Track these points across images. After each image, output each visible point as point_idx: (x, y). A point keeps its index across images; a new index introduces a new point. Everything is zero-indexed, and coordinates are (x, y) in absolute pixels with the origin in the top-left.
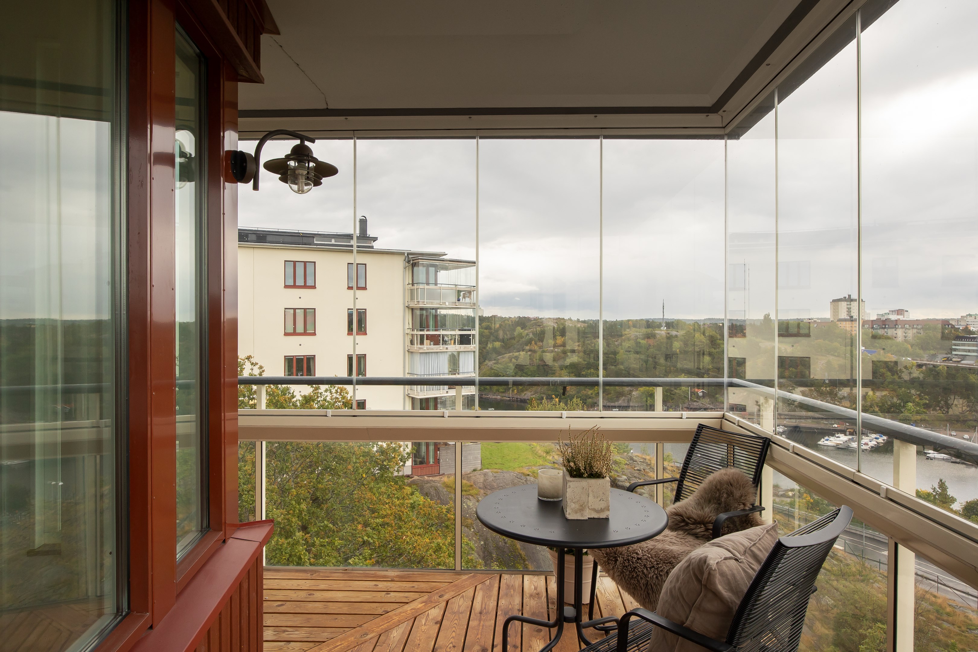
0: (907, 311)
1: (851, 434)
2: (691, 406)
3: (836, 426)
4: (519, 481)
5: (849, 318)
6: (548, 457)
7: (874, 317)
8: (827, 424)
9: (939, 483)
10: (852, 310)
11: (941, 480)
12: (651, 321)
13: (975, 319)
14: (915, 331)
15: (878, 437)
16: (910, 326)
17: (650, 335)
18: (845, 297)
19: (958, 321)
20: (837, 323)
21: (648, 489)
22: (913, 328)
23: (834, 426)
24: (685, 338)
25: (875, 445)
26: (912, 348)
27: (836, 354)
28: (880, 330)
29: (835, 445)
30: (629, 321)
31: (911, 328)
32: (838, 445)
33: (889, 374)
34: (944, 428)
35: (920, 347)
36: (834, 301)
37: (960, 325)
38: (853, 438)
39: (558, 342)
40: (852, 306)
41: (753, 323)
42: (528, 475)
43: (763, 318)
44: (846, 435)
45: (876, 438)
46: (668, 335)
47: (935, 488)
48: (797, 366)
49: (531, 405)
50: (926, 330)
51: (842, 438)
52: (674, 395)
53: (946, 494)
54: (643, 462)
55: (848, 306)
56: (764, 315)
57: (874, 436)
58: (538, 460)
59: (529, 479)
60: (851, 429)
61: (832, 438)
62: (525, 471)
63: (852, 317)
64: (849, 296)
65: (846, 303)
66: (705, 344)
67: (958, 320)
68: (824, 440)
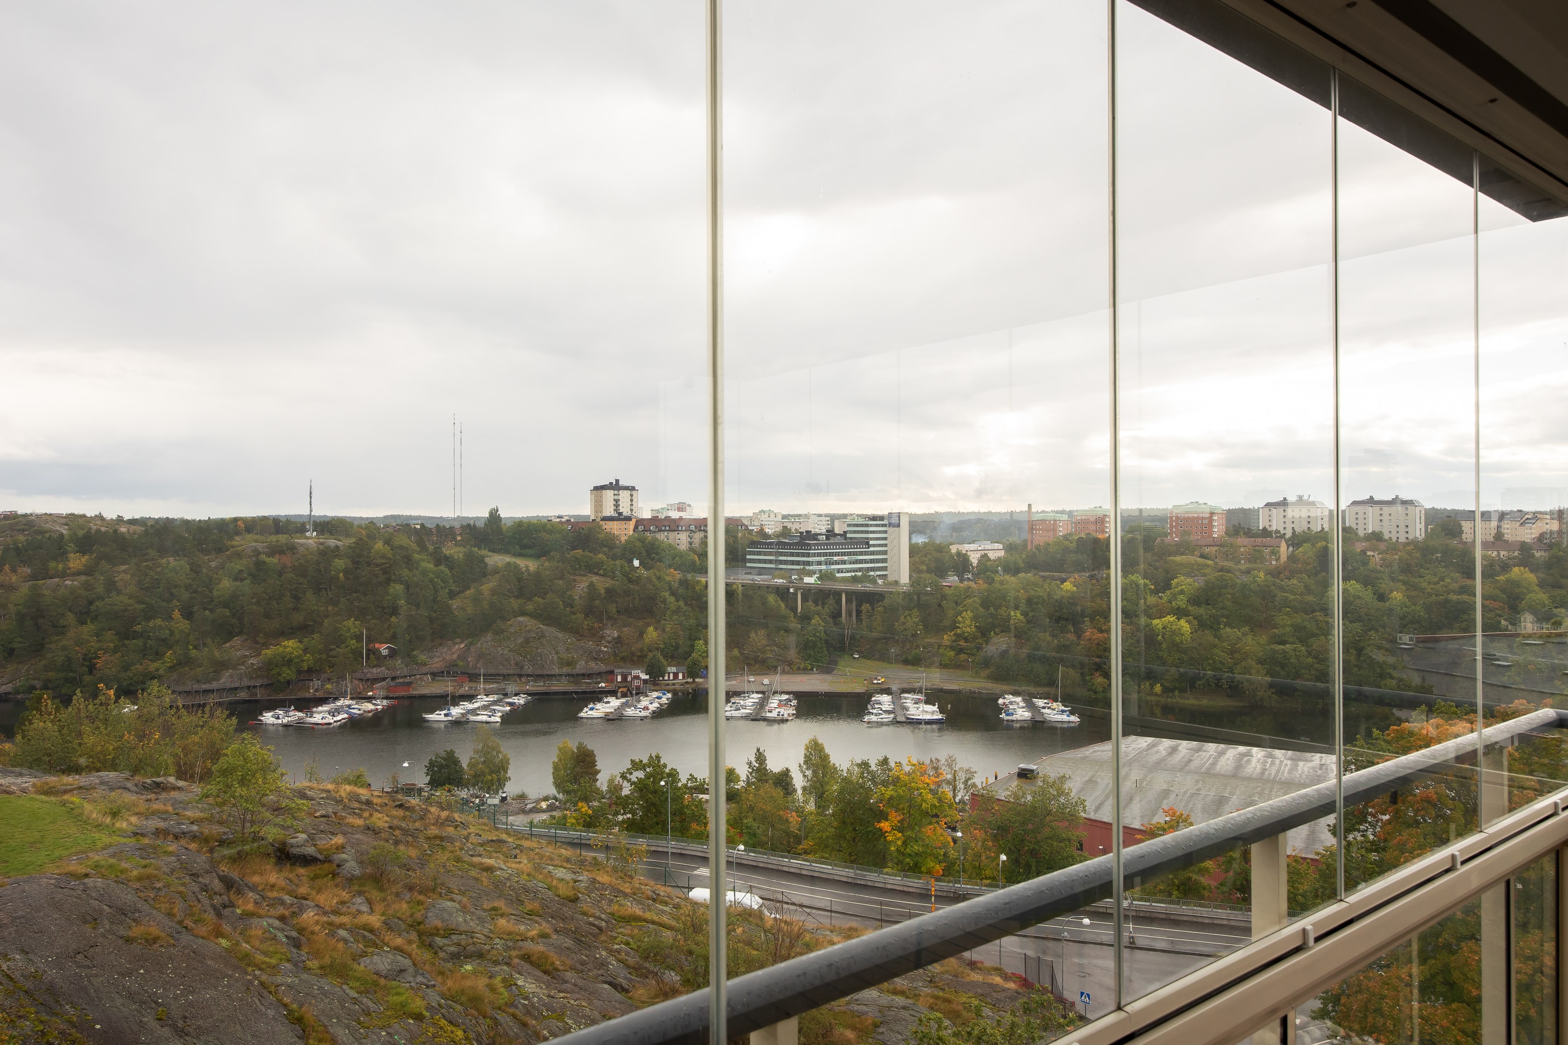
0: (690, 506)
1: (624, 695)
2: (369, 676)
3: (603, 685)
4: (69, 896)
5: (617, 515)
6: (118, 825)
7: (647, 515)
8: (590, 683)
9: (756, 754)
10: (620, 503)
11: (758, 750)
12: (284, 520)
13: (769, 517)
15: (661, 695)
16: (696, 527)
17: (285, 548)
18: (611, 484)
20: (601, 523)
21: (353, 851)
22: (700, 530)
23: (600, 686)
24: (354, 552)
25: (657, 708)
26: (699, 560)
27: (601, 572)
28: (659, 533)
29: (603, 715)
30: (236, 520)
31: (697, 530)
32: (607, 714)
33: (672, 599)
34: (741, 673)
36: (596, 488)
37: (754, 525)
38: (627, 701)
39: (72, 565)
40: (620, 498)
41: (472, 523)
42: (87, 875)
43: (487, 515)
44: (617, 698)
45: (659, 698)
46: (321, 547)
47: (751, 762)
48: (546, 594)
49: (38, 709)
51: (613, 703)
52: (334, 657)
53: (765, 769)
54: (327, 798)
55: (616, 497)
56: (488, 510)
57: (655, 694)
58: (97, 836)
59: (91, 885)
60: (623, 687)
61: (599, 706)
62: (74, 867)
63: (620, 514)
64: (617, 481)
65: (612, 492)
66: (391, 562)
67: (751, 519)
68: (587, 710)
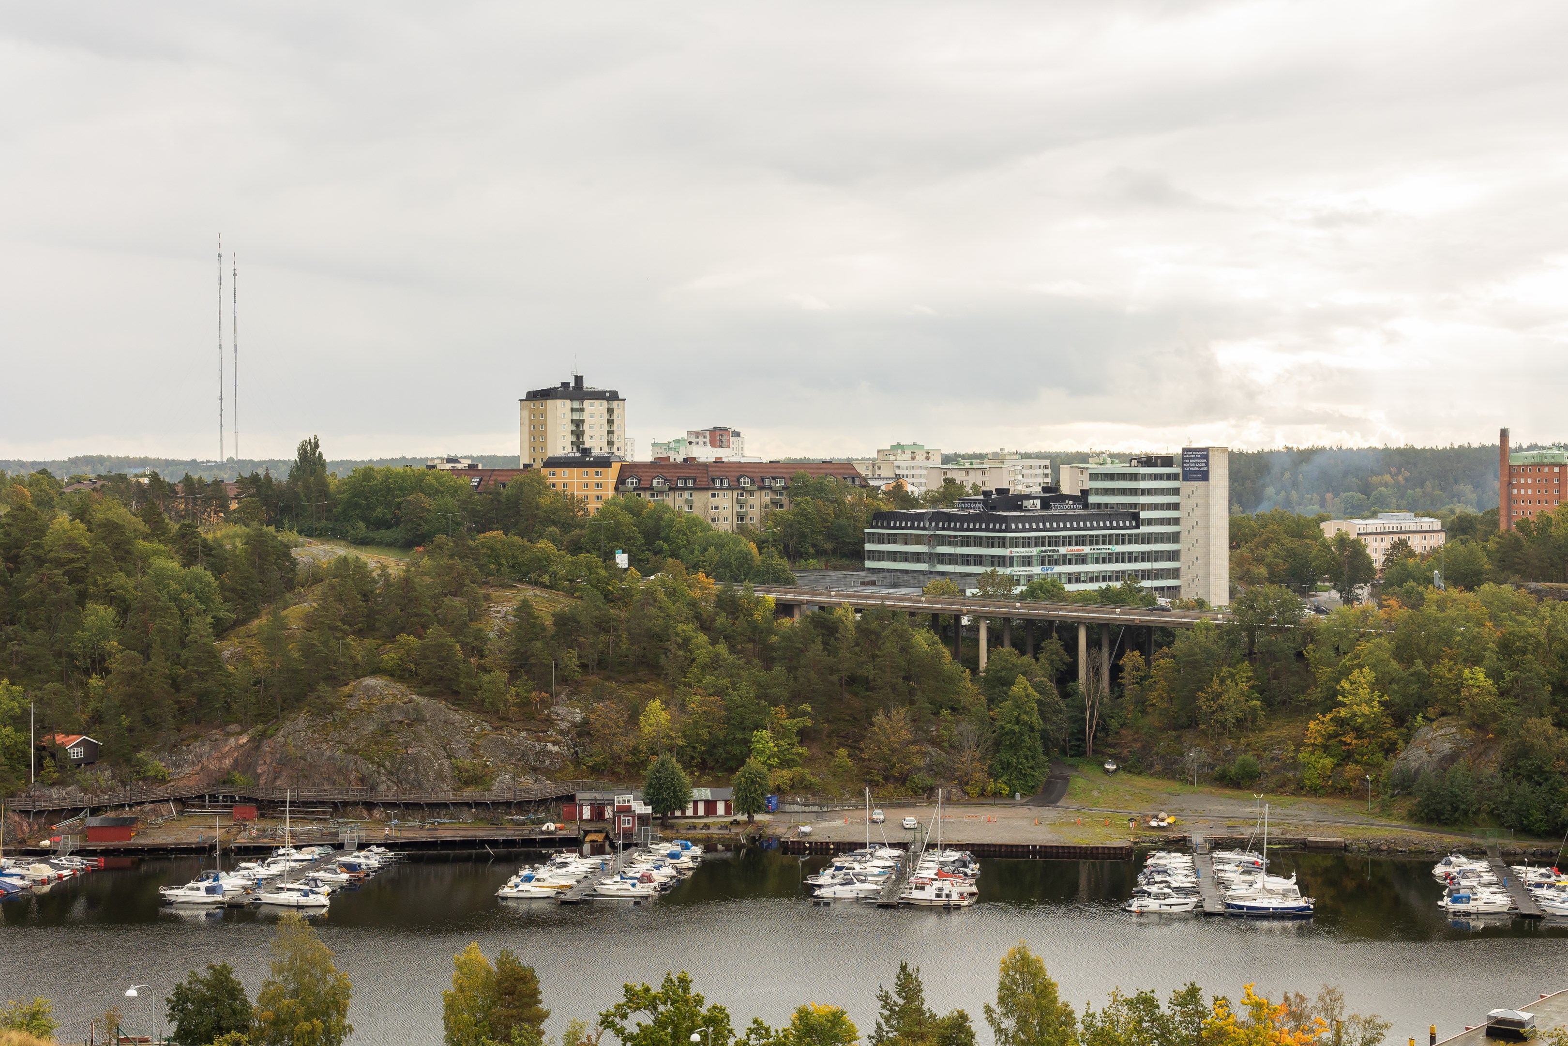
0: (737, 434)
1: (597, 850)
2: (42, 805)
3: (552, 826)
5: (578, 455)
7: (643, 455)
8: (523, 823)
9: (898, 977)
10: (586, 427)
11: (904, 969)
13: (913, 459)
14: (766, 497)
15: (679, 849)
16: (753, 482)
18: (565, 385)
19: (874, 465)
20: (544, 471)
22: (761, 489)
23: (544, 828)
25: (672, 878)
26: (761, 554)
27: (546, 579)
28: (671, 494)
29: (551, 892)
31: (755, 487)
32: (560, 891)
33: (702, 638)
34: (853, 801)
35: (781, 547)
36: (533, 396)
37: (880, 478)
38: (604, 863)
40: (586, 416)
41: (261, 472)
43: (294, 456)
44: (582, 856)
45: (673, 856)
47: (887, 996)
48: (425, 627)
50: (796, 495)
51: (574, 867)
53: (919, 1010)
55: (576, 416)
56: (297, 444)
57: (666, 848)
60: (596, 832)
61: (543, 872)
63: (586, 452)
64: (579, 380)
65: (568, 403)
66: (89, 557)
68: (518, 880)
